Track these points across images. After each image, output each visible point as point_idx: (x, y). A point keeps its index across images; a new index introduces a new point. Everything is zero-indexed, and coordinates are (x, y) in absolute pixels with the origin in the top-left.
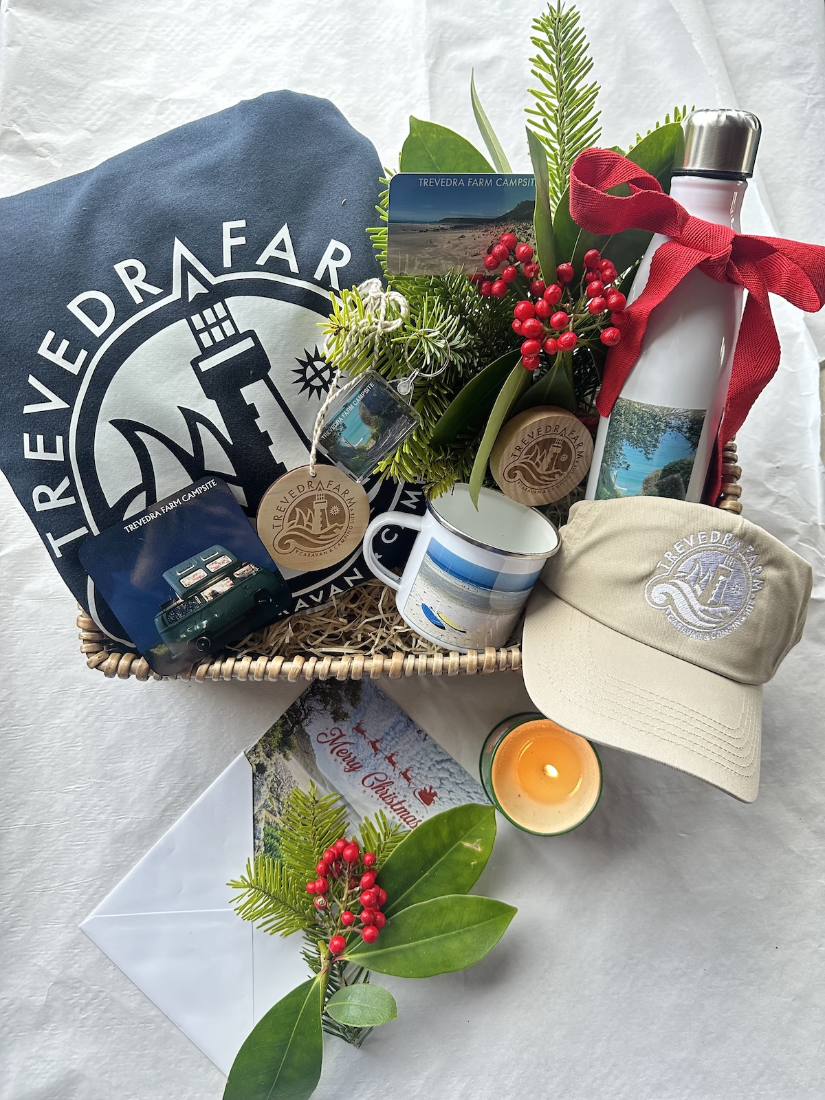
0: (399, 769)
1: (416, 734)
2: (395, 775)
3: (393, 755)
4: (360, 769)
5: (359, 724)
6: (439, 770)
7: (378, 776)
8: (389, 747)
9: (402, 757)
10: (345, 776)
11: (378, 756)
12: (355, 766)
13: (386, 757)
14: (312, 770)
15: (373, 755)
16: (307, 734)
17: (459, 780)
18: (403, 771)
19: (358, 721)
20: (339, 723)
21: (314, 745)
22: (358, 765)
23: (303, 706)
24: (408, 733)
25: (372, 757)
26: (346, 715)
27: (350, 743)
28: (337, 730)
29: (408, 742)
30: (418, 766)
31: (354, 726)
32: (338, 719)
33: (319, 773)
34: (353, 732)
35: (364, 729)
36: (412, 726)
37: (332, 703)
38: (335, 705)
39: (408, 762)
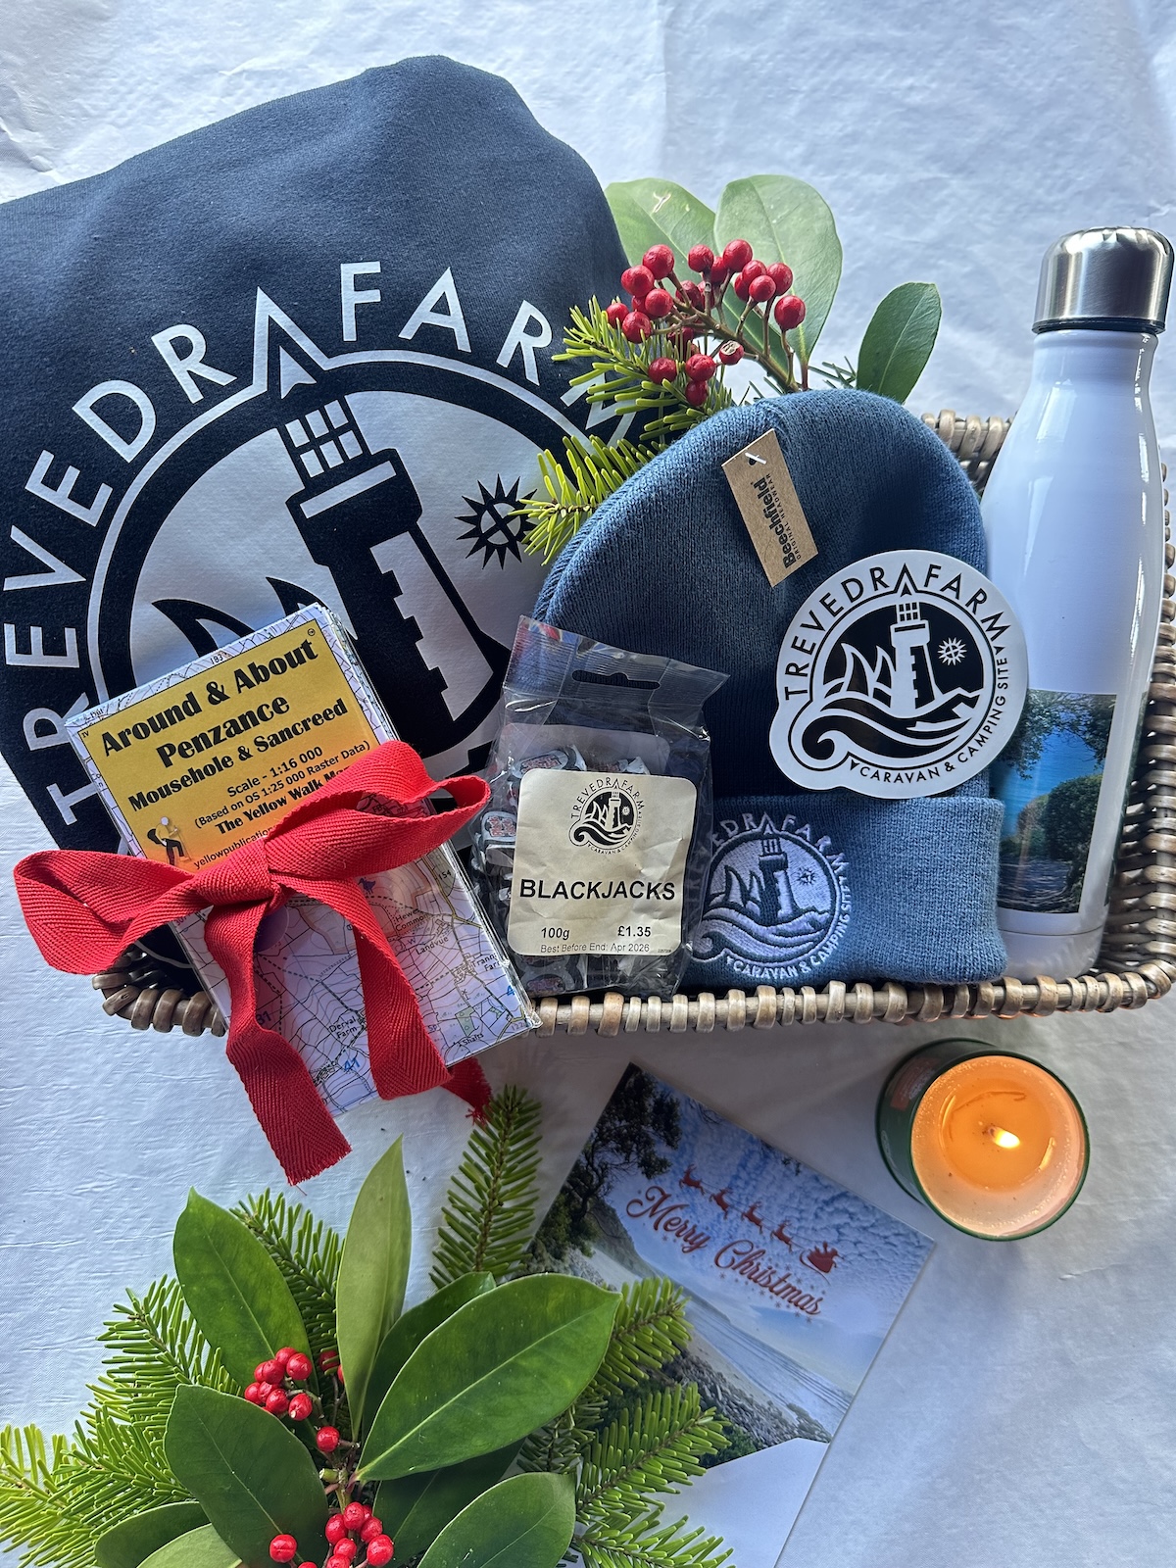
0: (769, 1228)
1: (781, 1167)
2: (764, 1238)
3: (753, 1208)
4: (706, 1243)
5: (688, 1173)
6: (831, 1214)
7: (738, 1248)
8: (744, 1197)
9: (768, 1208)
10: (686, 1259)
11: (731, 1216)
12: (698, 1240)
13: (743, 1214)
14: (632, 1263)
15: (722, 1217)
16: (609, 1208)
17: (868, 1221)
18: (776, 1229)
19: (685, 1169)
20: (657, 1179)
21: (626, 1223)
22: (702, 1238)
23: (592, 1166)
24: (769, 1167)
25: (722, 1219)
26: (663, 1164)
27: (681, 1207)
28: (656, 1190)
29: (772, 1183)
30: (797, 1215)
31: (681, 1177)
32: (653, 1173)
33: (643, 1265)
34: (681, 1187)
35: (697, 1178)
36: (772, 1156)
37: (637, 1148)
38: (642, 1151)
39: (780, 1214)
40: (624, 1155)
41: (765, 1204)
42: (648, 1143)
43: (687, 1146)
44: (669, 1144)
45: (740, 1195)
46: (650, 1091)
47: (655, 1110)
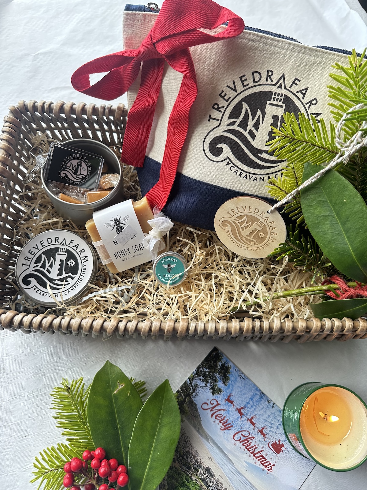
0: (257, 428)
1: (267, 403)
2: (255, 432)
3: (252, 418)
4: (231, 428)
5: (229, 397)
7: (243, 433)
10: (221, 433)
11: (243, 419)
13: (248, 419)
14: (199, 429)
15: (239, 418)
16: (195, 403)
18: (260, 429)
19: (228, 395)
20: (216, 396)
21: (200, 411)
22: (229, 425)
23: (191, 384)
24: (262, 402)
25: (239, 420)
27: (224, 410)
28: (215, 401)
29: (262, 409)
30: (270, 425)
31: (226, 398)
32: (215, 393)
34: (225, 402)
35: (232, 400)
36: (264, 398)
37: (211, 382)
38: (213, 383)
39: (263, 423)
40: (205, 383)
41: (258, 417)
42: (216, 380)
43: (231, 385)
44: (224, 383)
45: (248, 411)
46: (220, 360)
47: (221, 368)
